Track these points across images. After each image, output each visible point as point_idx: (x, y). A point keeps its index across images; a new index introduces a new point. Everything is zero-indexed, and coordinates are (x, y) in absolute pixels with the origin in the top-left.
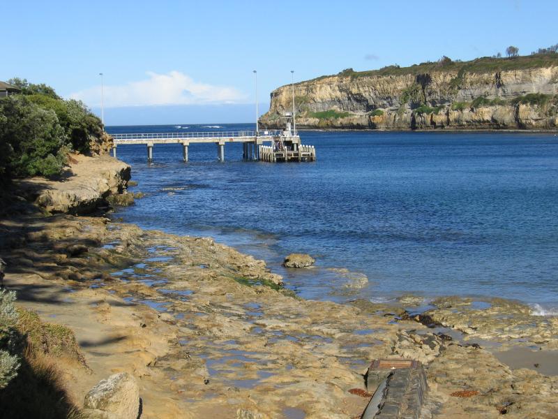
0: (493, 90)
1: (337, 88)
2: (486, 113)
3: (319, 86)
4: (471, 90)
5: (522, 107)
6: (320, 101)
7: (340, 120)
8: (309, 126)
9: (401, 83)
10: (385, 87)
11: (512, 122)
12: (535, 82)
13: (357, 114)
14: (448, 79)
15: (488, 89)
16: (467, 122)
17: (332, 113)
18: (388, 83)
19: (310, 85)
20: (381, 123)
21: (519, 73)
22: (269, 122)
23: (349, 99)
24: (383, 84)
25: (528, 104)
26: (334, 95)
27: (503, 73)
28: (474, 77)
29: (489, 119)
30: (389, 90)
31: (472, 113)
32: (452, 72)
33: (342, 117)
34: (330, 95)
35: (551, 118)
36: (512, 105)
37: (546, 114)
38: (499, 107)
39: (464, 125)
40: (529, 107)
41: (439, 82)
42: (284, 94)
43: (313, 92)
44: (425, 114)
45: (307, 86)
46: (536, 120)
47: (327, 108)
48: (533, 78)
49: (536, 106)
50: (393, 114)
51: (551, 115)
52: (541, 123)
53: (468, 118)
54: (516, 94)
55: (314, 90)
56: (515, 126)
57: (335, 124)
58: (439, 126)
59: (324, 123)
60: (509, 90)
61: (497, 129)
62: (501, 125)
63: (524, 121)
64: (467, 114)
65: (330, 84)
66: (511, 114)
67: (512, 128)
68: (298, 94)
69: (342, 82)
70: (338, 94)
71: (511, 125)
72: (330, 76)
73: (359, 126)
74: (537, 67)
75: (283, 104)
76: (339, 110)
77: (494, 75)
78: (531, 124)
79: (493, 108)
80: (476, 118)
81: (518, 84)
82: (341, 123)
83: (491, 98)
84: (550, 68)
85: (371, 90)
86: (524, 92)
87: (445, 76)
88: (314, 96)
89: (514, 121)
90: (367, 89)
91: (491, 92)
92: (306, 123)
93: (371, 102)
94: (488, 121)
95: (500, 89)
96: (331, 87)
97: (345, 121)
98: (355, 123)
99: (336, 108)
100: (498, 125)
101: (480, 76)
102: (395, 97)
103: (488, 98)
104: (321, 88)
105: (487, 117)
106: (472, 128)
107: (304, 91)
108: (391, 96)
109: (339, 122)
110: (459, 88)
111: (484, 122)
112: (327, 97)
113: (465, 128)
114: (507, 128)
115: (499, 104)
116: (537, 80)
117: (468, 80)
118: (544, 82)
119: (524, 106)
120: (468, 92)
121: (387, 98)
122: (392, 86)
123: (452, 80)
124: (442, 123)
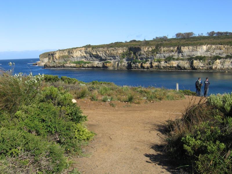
0: (176, 54)
1: (84, 52)
2: (175, 64)
3: (75, 51)
4: (164, 54)
5: (195, 62)
6: (76, 57)
7: (87, 65)
8: (71, 67)
9: (120, 51)
10: (112, 52)
11: (189, 67)
12: (199, 51)
13: (96, 62)
14: (150, 49)
15: (173, 54)
16: (163, 67)
17: (82, 62)
18: (113, 50)
19: (70, 51)
20: (110, 66)
21: (191, 47)
22: (51, 65)
23: (91, 56)
24: (111, 51)
25: (198, 60)
26: (82, 55)
27: (182, 47)
28: (165, 49)
29: (176, 66)
30: (114, 53)
31: (166, 63)
32: (152, 47)
33: (88, 64)
34: (81, 55)
35: (210, 66)
36: (188, 60)
37: (207, 64)
38: (181, 61)
39: (162, 68)
40: (198, 61)
41: (145, 50)
42: (57, 54)
43: (72, 54)
44: (137, 63)
45: (69, 51)
46: (202, 67)
47: (79, 60)
48: (198, 50)
49: (202, 61)
50: (117, 63)
51: (210, 64)
52: (205, 68)
53: (165, 66)
54: (189, 56)
55: (73, 53)
56: (190, 69)
57: (84, 66)
58: (146, 68)
59: (78, 65)
60: (185, 54)
61: (181, 70)
62: (183, 69)
63: (196, 67)
64: (163, 64)
65: (81, 51)
66: (188, 64)
67: (189, 70)
68: (64, 54)
69: (86, 50)
70: (85, 54)
71: (188, 69)
72: (80, 48)
73: (97, 67)
74: (200, 45)
75: (57, 58)
76: (85, 61)
77: (176, 48)
78: (200, 68)
79: (178, 61)
80: (169, 65)
81: (190, 52)
82: (87, 66)
83: (176, 57)
84: (205, 46)
85: (103, 53)
86: (194, 55)
87: (148, 48)
88: (73, 55)
89: (190, 67)
90: (101, 53)
91: (176, 55)
92: (69, 66)
93: (104, 58)
94: (175, 67)
95: (180, 54)
96: (81, 52)
97: (90, 65)
98: (95, 66)
99: (84, 60)
100: (181, 68)
101: (169, 48)
102: (117, 56)
103: (174, 57)
104: (76, 52)
105: (175, 65)
106: (166, 69)
107: (67, 53)
108: (116, 56)
109: (86, 66)
110: (157, 53)
111: (173, 67)
112: (79, 55)
113: (162, 69)
114: (186, 70)
115: (181, 60)
116: (200, 50)
117: (162, 50)
118: (203, 51)
119: (196, 61)
120: (162, 55)
121: (113, 56)
122: (116, 52)
123: (152, 50)
124: (148, 67)
